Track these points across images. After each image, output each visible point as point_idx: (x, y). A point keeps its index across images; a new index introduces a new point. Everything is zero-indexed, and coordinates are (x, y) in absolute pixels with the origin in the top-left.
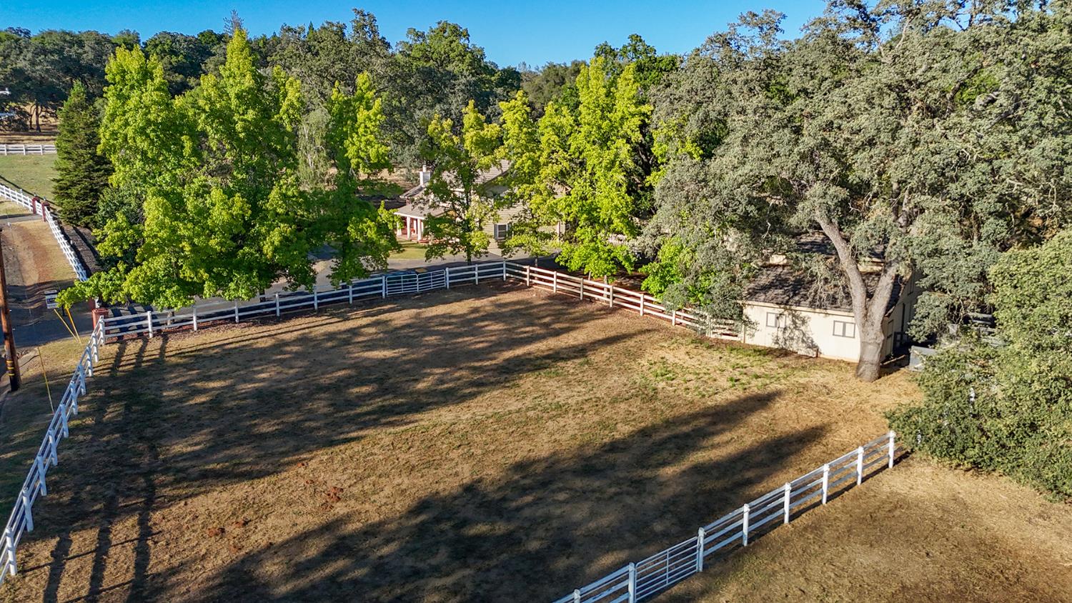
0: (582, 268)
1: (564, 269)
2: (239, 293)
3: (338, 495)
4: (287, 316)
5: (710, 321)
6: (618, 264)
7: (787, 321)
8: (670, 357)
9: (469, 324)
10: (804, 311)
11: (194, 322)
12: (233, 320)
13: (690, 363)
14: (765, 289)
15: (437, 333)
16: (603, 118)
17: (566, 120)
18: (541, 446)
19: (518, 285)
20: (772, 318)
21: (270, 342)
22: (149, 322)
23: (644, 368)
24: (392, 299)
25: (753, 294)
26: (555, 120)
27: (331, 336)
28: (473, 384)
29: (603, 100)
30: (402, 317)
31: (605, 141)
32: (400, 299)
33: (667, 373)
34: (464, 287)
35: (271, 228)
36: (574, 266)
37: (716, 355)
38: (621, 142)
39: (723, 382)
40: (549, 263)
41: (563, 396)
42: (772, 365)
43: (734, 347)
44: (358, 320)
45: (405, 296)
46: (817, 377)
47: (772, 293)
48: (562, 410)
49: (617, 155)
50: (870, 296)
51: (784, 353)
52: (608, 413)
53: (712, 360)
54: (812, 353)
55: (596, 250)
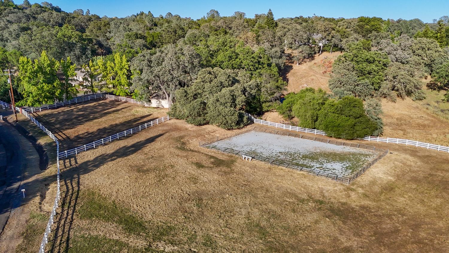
0: (119, 94)
1: (115, 95)
2: (50, 103)
3: (88, 129)
4: (58, 108)
5: (145, 103)
6: (127, 93)
7: (158, 102)
8: (138, 109)
9: (94, 107)
10: (161, 100)
11: (40, 109)
12: (47, 109)
13: (141, 110)
14: (154, 97)
15: (89, 109)
16: (121, 65)
17: (113, 65)
18: (117, 122)
19: (105, 99)
20: (156, 102)
21: (57, 112)
22: (32, 110)
23: (133, 112)
24: (78, 103)
25: (152, 98)
26: (110, 64)
27: (68, 111)
28: (100, 116)
29: (120, 61)
30: (80, 107)
31: (121, 69)
32: (80, 103)
33: (137, 112)
34: (93, 100)
35: (57, 90)
36: (117, 94)
37: (146, 109)
38: (125, 70)
39: (147, 112)
40: (111, 93)
41: (119, 116)
42: (155, 109)
43: (149, 107)
44: (73, 108)
45: (81, 102)
46: (162, 111)
47: (155, 97)
48: (119, 118)
49: (124, 72)
50: (169, 96)
51: (158, 108)
52: (127, 118)
53: (145, 109)
54: (163, 107)
55: (122, 91)
